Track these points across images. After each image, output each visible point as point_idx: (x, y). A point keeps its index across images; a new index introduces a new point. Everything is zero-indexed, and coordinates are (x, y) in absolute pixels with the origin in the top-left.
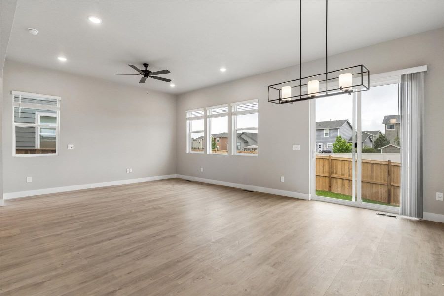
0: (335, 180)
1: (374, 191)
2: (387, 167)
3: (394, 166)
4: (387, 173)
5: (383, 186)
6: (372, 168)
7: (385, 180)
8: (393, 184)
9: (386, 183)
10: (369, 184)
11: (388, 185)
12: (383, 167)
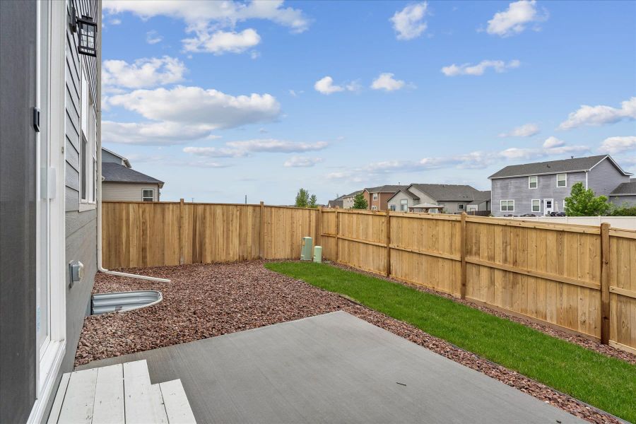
0: (474, 270)
1: (565, 305)
2: (599, 241)
3: (618, 238)
4: (598, 258)
5: (587, 292)
6: (560, 244)
7: (593, 277)
8: (615, 288)
9: (595, 284)
10: (553, 285)
11: (601, 291)
12: (588, 241)
